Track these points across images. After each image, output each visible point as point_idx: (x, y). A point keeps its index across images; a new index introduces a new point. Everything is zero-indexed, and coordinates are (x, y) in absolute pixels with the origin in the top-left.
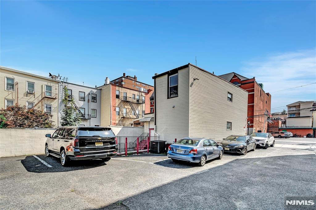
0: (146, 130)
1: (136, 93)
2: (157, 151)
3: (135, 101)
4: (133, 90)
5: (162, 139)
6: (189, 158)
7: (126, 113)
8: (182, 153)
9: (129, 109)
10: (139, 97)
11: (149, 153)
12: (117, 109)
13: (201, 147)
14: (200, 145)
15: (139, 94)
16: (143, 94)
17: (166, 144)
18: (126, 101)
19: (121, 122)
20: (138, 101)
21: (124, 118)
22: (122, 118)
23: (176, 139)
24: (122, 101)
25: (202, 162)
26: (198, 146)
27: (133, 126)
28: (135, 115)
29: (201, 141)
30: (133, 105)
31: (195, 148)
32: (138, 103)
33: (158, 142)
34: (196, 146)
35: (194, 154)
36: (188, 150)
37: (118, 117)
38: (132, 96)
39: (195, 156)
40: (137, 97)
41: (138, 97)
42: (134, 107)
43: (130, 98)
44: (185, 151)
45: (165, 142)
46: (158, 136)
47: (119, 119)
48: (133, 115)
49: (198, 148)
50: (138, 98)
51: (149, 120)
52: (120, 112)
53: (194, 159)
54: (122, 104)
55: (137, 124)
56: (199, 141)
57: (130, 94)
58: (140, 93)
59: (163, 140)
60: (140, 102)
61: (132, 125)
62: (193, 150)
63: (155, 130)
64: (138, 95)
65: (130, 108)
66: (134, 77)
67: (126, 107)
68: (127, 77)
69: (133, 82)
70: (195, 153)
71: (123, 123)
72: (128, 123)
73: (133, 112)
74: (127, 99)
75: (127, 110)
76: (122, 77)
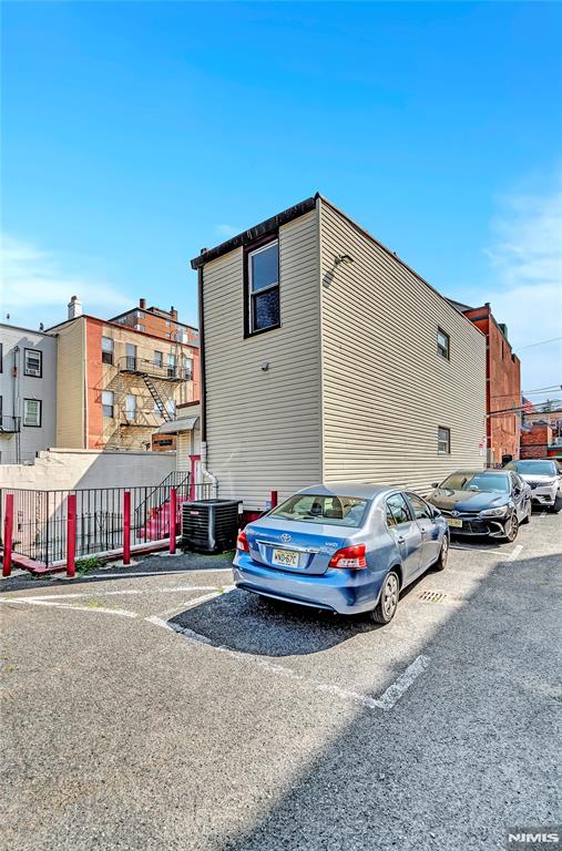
0: (184, 464)
1: (166, 347)
2: (207, 546)
3: (163, 373)
4: (156, 338)
5: (229, 495)
6: (328, 594)
7: (135, 412)
8: (294, 565)
9: (143, 397)
10: (176, 361)
11: (178, 552)
12: (107, 399)
13: (381, 532)
14: (373, 525)
15: (173, 351)
16: (187, 351)
17: (240, 512)
18: (133, 373)
19: (118, 439)
20: (171, 372)
21: (128, 425)
22: (122, 425)
23: (275, 495)
24: (122, 372)
25: (385, 604)
26: (366, 530)
27: (150, 450)
28: (162, 415)
29: (378, 501)
30: (157, 385)
31: (354, 537)
32: (172, 378)
33: (207, 508)
34: (361, 526)
35: (353, 572)
36: (324, 549)
37: (106, 423)
38: (152, 357)
39: (356, 583)
40: (169, 361)
41: (172, 360)
42: (160, 392)
43: (147, 361)
44: (312, 555)
45: (236, 505)
46: (214, 481)
47: (113, 430)
48: (158, 417)
49: (368, 535)
50: (172, 363)
51: (189, 425)
52: (116, 407)
53: (352, 594)
54: (121, 380)
55: (161, 445)
56: (369, 503)
57: (146, 349)
58: (179, 348)
59: (233, 498)
60: (178, 377)
61: (148, 446)
62: (346, 552)
63: (203, 459)
64: (170, 355)
65: (147, 393)
66: (169, 310)
67: (134, 390)
68: (152, 309)
69: (168, 323)
70: (356, 563)
71: (126, 442)
72: (138, 440)
73: (156, 408)
74: (138, 366)
75: (139, 399)
76: (136, 309)
